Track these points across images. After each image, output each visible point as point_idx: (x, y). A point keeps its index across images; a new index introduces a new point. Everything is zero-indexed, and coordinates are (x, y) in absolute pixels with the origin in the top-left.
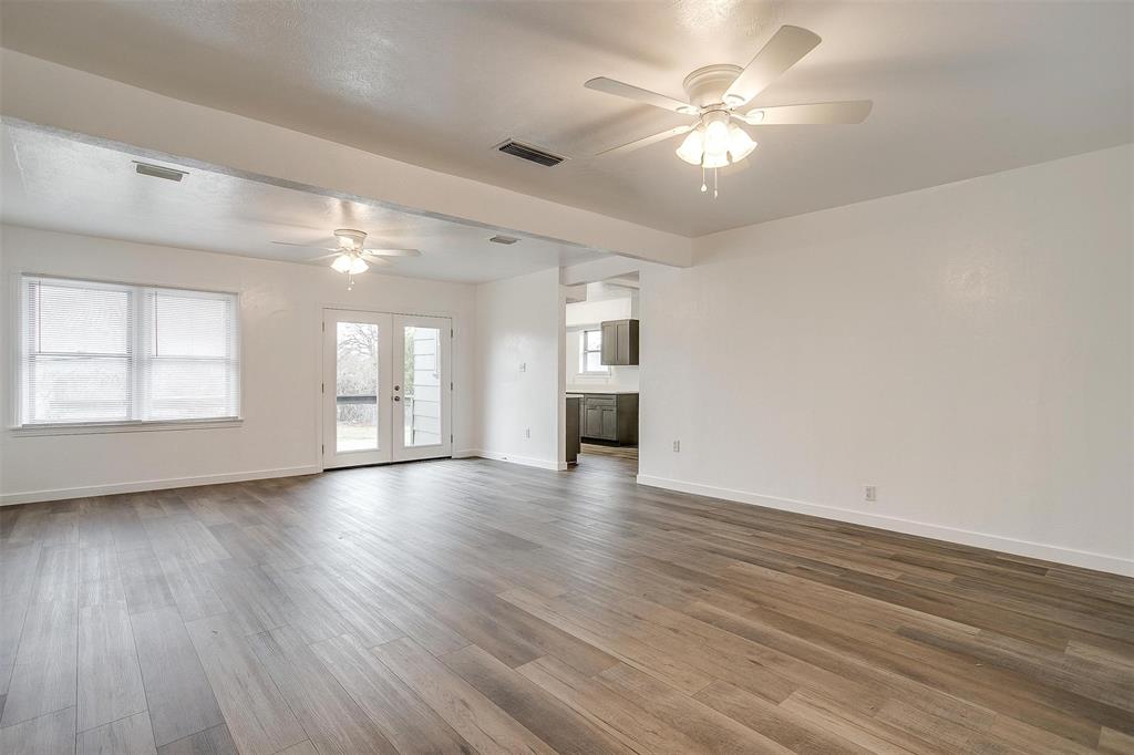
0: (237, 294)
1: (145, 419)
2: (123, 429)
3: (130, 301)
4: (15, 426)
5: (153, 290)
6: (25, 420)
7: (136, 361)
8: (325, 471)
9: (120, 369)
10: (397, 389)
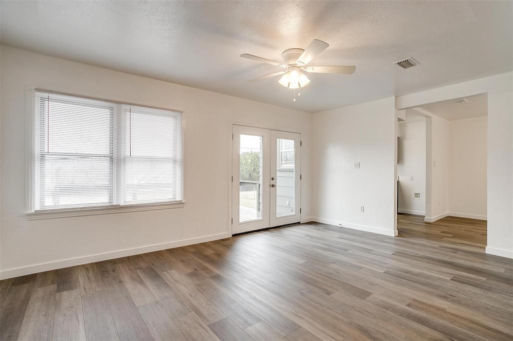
0: (182, 112)
1: (122, 204)
2: (107, 211)
3: (112, 114)
4: (29, 212)
5: (128, 107)
6: (37, 207)
7: (116, 160)
8: (233, 235)
9: (105, 165)
10: (273, 179)
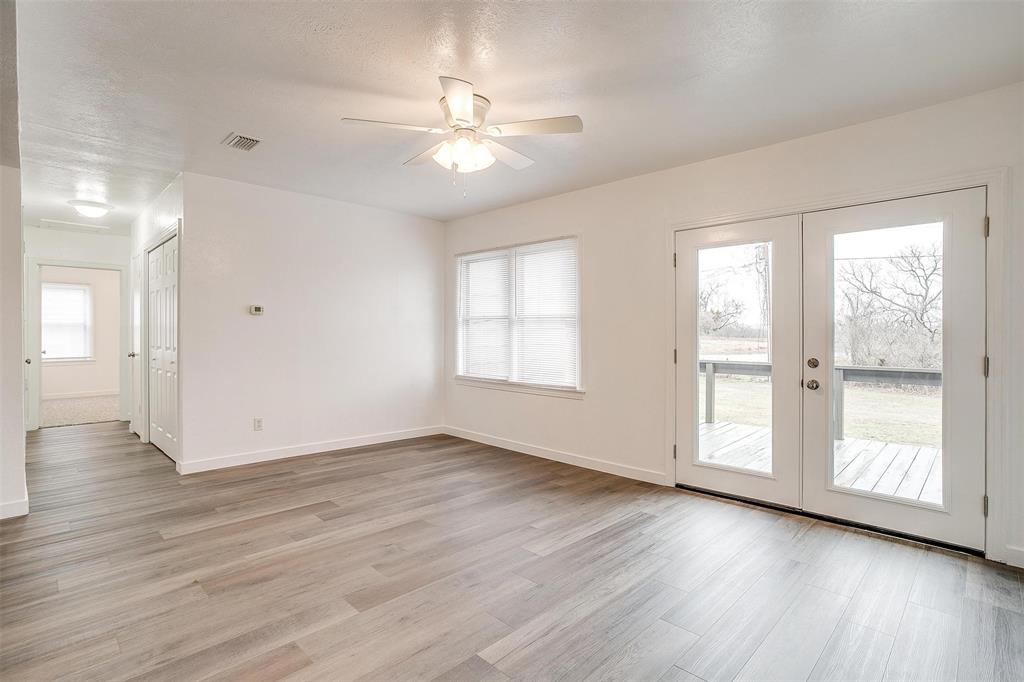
0: (574, 237)
8: (678, 486)
10: (814, 364)
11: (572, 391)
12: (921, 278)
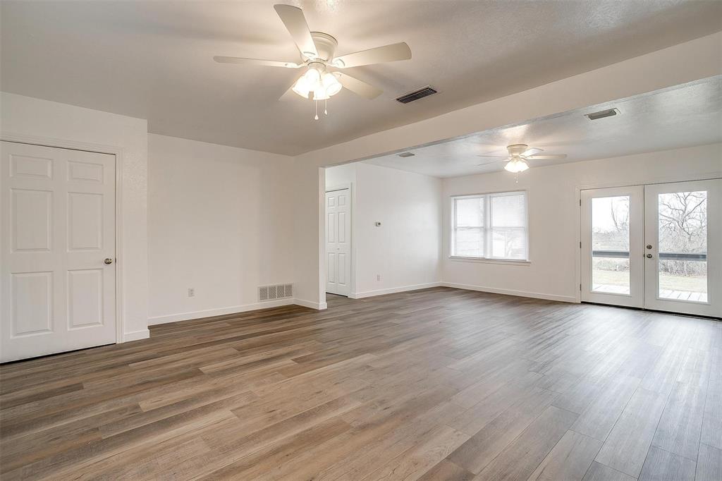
0: (525, 190)
4: (450, 257)
6: (453, 255)
7: (486, 230)
8: (583, 303)
9: (480, 233)
10: (650, 247)
11: (524, 262)
12: (682, 199)
